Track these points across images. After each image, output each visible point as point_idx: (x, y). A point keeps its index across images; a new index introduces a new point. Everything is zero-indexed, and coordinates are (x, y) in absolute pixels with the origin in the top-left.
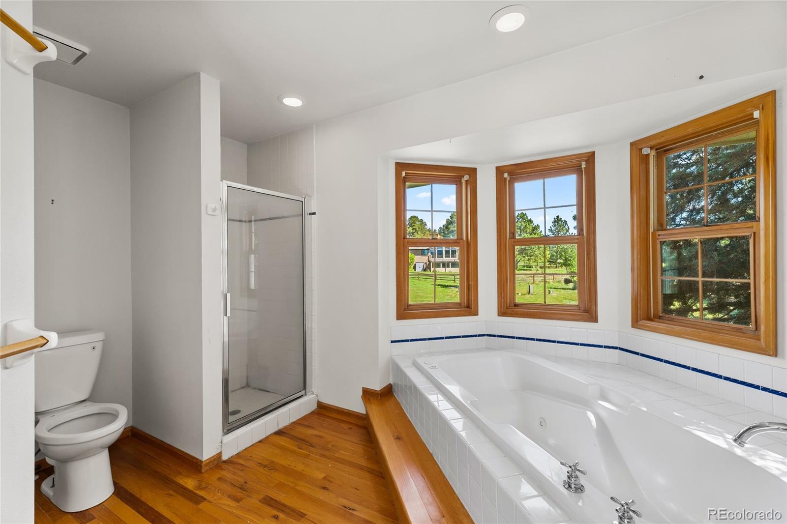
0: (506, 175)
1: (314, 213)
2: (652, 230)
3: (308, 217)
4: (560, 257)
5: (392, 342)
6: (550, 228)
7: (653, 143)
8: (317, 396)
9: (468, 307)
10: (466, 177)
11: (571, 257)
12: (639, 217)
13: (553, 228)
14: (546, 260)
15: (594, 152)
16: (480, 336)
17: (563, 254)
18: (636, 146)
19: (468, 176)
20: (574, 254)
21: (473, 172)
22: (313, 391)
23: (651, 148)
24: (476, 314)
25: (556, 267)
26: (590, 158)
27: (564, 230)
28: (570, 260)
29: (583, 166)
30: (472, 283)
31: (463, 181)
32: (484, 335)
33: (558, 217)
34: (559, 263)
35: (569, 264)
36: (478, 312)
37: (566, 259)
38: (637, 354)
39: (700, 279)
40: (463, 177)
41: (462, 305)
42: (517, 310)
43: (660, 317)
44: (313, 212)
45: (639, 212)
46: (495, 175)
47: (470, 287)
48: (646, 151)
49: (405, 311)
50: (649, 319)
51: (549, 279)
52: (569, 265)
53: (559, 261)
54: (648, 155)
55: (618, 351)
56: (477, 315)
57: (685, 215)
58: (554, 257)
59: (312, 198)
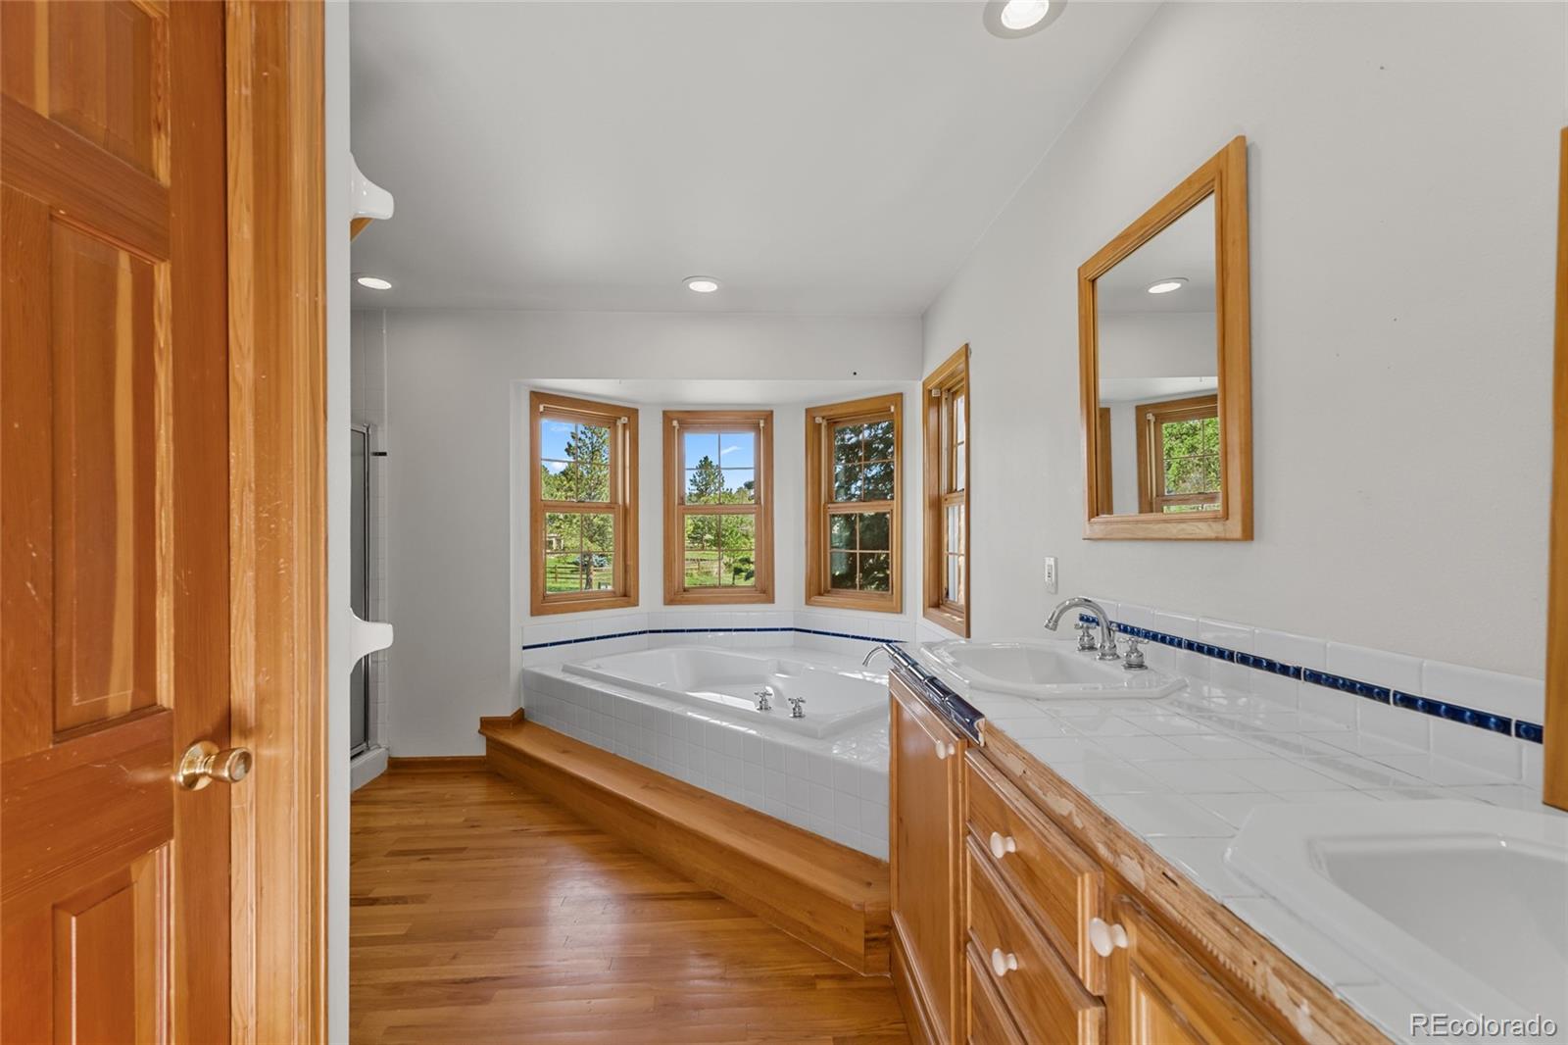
0: (675, 423)
1: (384, 454)
2: (823, 502)
3: (371, 457)
4: (710, 529)
5: (524, 648)
6: (692, 478)
7: (824, 414)
8: (388, 749)
9: (626, 595)
10: (624, 420)
11: (727, 531)
12: (813, 487)
13: (697, 477)
14: (686, 535)
15: (772, 412)
16: (640, 633)
17: (714, 524)
18: (810, 413)
19: (626, 419)
20: (731, 526)
21: (632, 413)
22: (379, 742)
23: (823, 418)
24: (636, 604)
25: (703, 548)
26: (769, 416)
27: (715, 483)
28: (724, 536)
29: (762, 425)
30: (630, 563)
31: (619, 424)
32: (644, 632)
33: (706, 458)
34: (707, 541)
35: (723, 542)
36: (638, 600)
37: (718, 535)
38: (809, 631)
39: (858, 551)
40: (620, 418)
41: (618, 593)
42: (686, 595)
43: (828, 592)
44: (380, 451)
45: (813, 484)
46: (662, 421)
47: (628, 569)
48: (819, 420)
49: (542, 603)
50: (820, 594)
51: (692, 569)
52: (724, 544)
53: (708, 536)
54: (820, 425)
55: (793, 632)
56: (638, 605)
57: (859, 483)
58: (699, 530)
59: (379, 428)
